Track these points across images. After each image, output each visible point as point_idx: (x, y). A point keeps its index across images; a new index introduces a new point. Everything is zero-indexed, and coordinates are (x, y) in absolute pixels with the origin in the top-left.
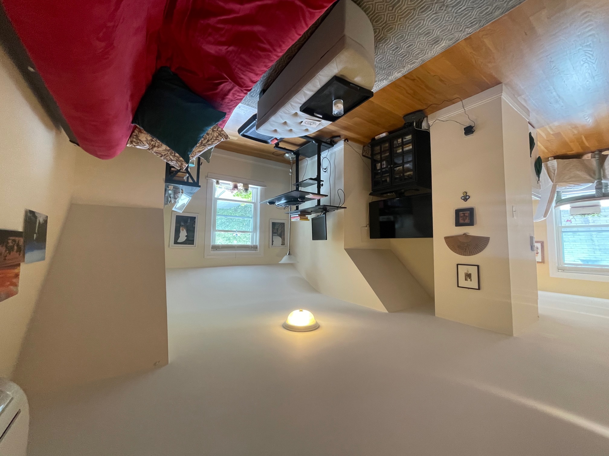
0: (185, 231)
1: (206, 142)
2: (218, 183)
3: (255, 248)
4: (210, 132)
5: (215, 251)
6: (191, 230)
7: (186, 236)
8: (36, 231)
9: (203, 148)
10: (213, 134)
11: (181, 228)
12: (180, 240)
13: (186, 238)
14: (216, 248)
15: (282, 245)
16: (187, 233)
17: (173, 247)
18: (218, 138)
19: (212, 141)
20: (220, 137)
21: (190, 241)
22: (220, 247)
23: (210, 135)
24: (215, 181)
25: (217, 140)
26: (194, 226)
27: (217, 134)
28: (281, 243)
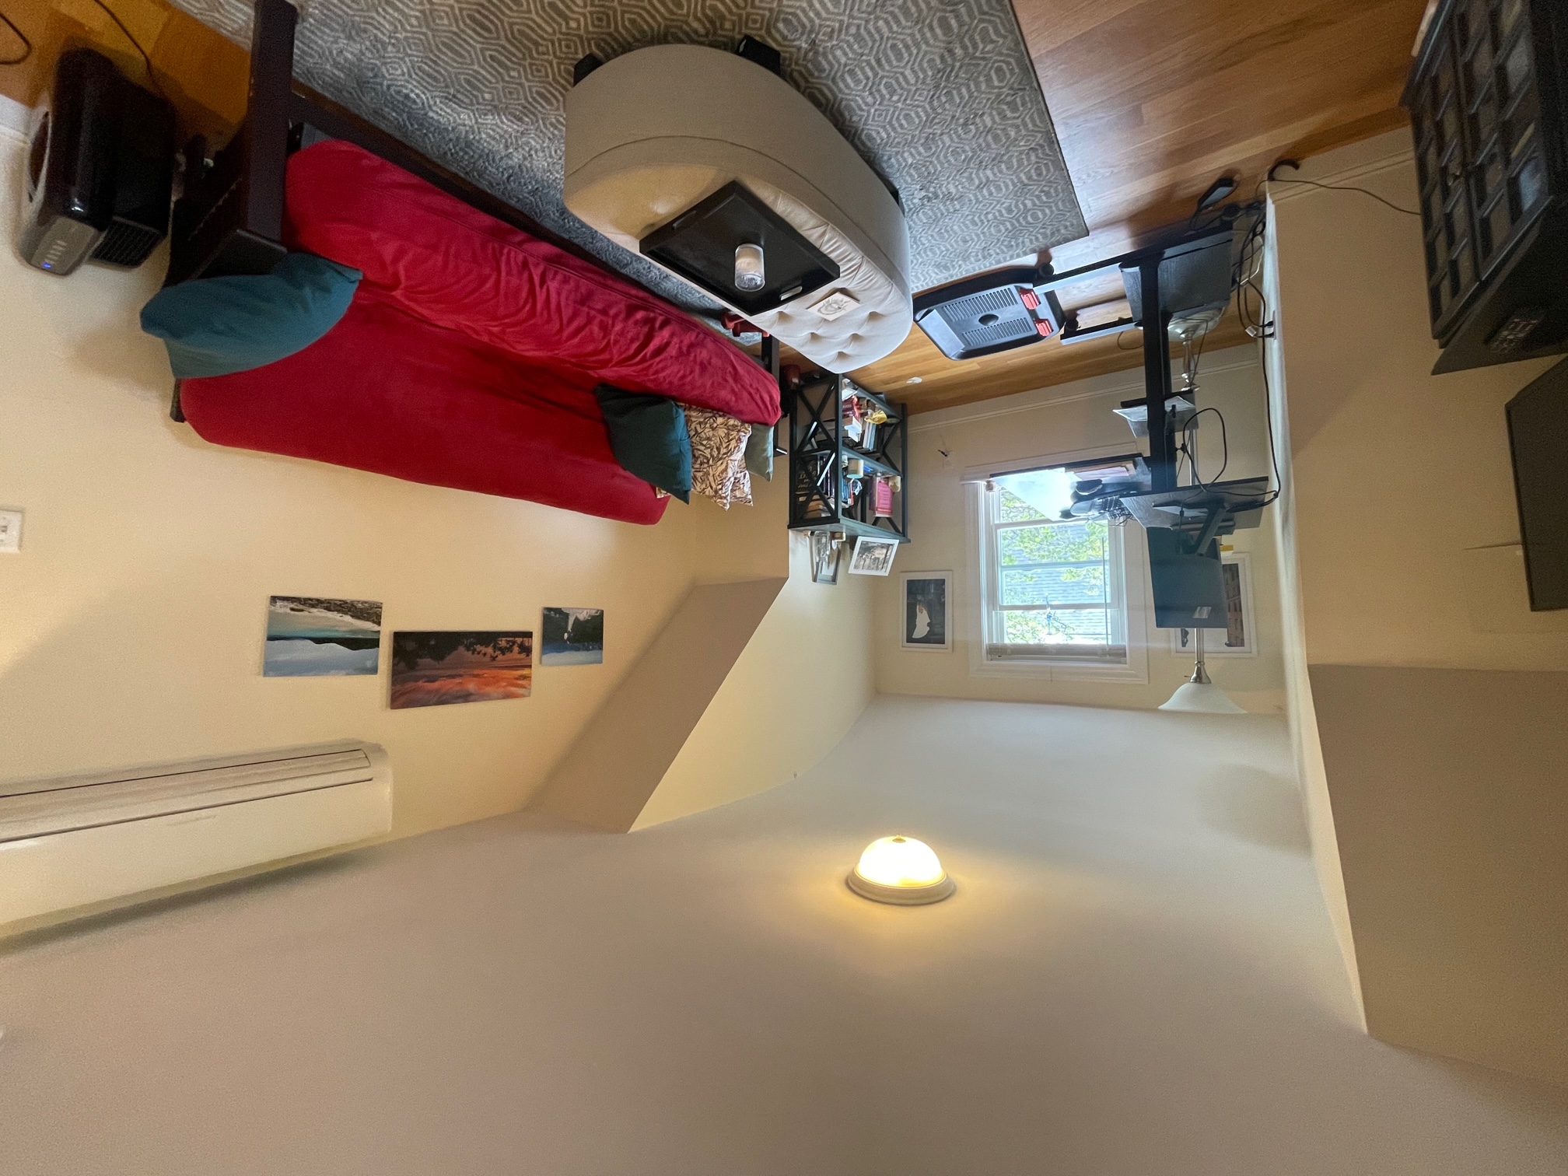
0: (925, 612)
1: (717, 452)
2: (989, 487)
3: (1115, 654)
4: (711, 434)
5: (996, 659)
6: (937, 609)
7: (929, 624)
8: (569, 629)
9: (722, 463)
10: (716, 434)
11: (918, 607)
12: (917, 635)
13: (928, 629)
14: (998, 652)
15: (1229, 645)
16: (930, 617)
17: (904, 649)
18: (731, 438)
19: (724, 445)
20: (732, 433)
21: (935, 637)
22: (1009, 651)
23: (713, 439)
24: (982, 484)
25: (732, 439)
26: (943, 600)
27: (726, 431)
28: (1226, 640)
